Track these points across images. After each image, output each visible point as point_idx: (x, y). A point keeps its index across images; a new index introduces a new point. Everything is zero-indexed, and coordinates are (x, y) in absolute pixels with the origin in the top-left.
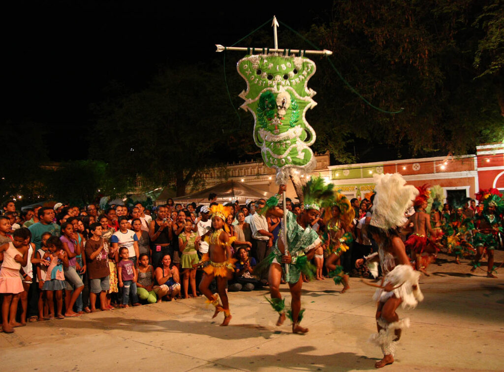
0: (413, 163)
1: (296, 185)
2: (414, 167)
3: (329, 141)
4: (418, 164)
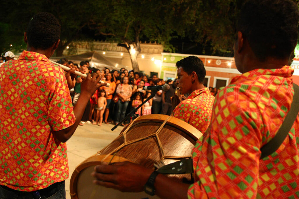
0: (217, 59)
1: (132, 61)
2: (217, 62)
3: (159, 34)
4: (220, 61)
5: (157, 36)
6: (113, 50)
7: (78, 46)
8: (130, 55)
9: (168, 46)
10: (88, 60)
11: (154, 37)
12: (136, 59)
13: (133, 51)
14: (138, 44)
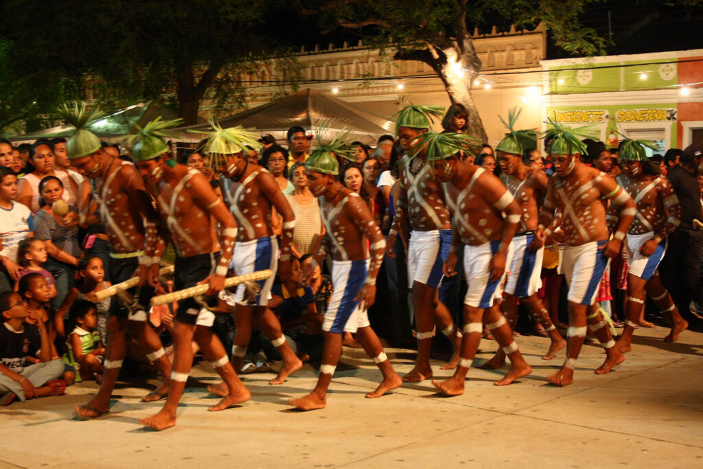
5: (536, 7)
6: (346, 77)
7: (245, 77)
8: (447, 85)
9: (580, 35)
10: (296, 122)
11: (528, 9)
12: (468, 97)
13: (455, 69)
14: (466, 44)
